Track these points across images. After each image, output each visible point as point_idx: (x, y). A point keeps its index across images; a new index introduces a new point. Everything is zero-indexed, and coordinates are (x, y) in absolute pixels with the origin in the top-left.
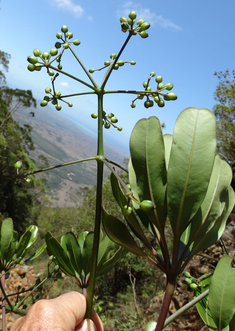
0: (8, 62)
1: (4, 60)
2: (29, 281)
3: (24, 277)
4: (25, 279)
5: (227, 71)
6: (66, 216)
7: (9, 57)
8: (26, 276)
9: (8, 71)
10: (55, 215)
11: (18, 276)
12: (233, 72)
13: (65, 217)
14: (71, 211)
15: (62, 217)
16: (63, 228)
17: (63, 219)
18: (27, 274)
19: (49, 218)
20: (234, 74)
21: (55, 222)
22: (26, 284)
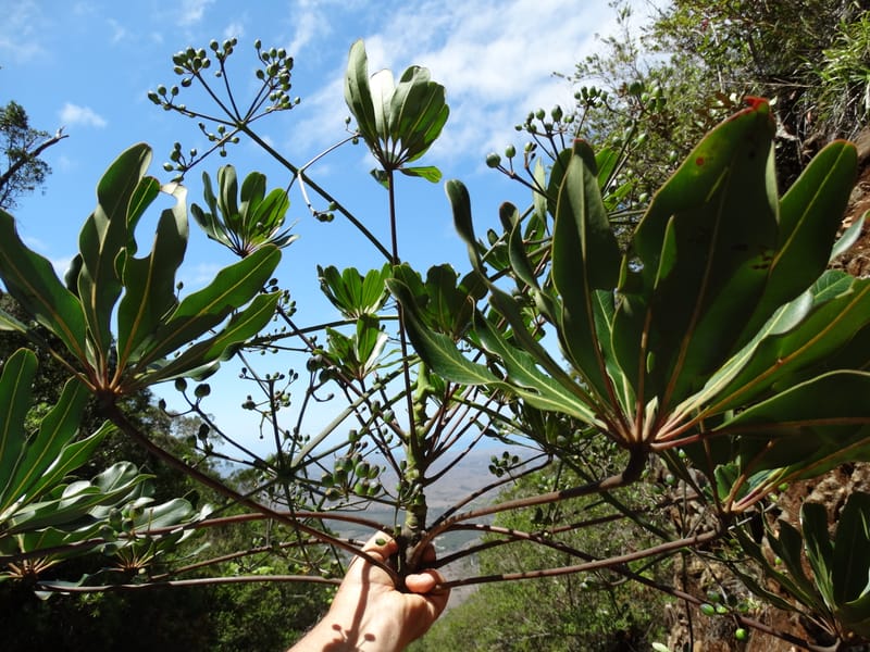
6: (468, 619)
10: (451, 630)
13: (468, 621)
14: (472, 604)
15: (464, 625)
16: (477, 642)
17: (469, 627)
19: (445, 643)
21: (459, 642)
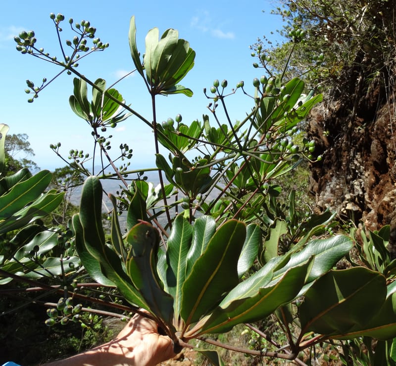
0: (28, 144)
1: (20, 143)
2: (191, 359)
3: (184, 358)
4: (186, 359)
5: (259, 40)
7: (25, 137)
8: (185, 357)
9: (34, 155)
11: (176, 362)
12: (265, 37)
18: (184, 354)
20: (266, 40)
22: (190, 363)
